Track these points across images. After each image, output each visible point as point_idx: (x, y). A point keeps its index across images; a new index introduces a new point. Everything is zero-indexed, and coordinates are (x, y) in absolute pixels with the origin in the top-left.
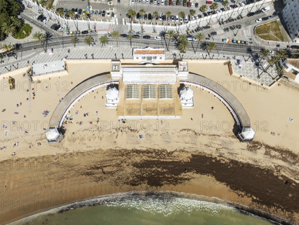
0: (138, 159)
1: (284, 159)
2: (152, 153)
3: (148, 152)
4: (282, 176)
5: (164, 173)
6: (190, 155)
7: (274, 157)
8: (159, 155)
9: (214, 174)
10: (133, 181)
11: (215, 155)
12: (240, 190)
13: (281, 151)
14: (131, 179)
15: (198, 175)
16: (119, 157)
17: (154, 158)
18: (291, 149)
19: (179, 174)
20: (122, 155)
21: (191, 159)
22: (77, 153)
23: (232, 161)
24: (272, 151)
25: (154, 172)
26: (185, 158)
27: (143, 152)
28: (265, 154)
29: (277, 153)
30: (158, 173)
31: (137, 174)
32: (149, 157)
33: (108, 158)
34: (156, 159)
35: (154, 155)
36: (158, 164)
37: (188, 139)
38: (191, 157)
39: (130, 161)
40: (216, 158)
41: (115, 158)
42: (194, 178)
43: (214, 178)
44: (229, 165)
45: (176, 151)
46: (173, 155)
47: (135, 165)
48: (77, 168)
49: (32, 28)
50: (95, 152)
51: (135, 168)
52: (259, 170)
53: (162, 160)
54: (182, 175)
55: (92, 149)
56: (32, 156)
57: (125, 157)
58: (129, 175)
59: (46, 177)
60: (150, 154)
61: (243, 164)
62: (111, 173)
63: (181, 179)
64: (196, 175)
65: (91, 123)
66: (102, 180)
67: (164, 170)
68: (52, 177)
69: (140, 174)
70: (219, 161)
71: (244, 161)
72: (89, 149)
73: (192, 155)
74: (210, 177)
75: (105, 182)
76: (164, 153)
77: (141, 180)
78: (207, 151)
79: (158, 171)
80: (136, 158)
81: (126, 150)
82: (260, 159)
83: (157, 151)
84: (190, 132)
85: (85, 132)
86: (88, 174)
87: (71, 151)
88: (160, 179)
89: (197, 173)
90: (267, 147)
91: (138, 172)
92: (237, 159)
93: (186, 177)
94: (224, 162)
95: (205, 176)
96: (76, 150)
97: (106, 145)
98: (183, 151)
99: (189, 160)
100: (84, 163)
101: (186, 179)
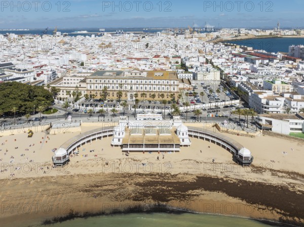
0: (141, 180)
1: (293, 178)
2: (155, 175)
3: (151, 175)
5: (170, 190)
6: (195, 177)
7: (282, 177)
8: (163, 177)
9: (224, 191)
10: (136, 197)
11: (220, 176)
13: (288, 173)
14: (133, 195)
15: (207, 192)
16: (121, 178)
18: (296, 171)
19: (187, 190)
20: (125, 177)
21: (196, 180)
22: (78, 175)
23: (240, 181)
24: (278, 173)
25: (158, 189)
26: (189, 179)
27: (146, 175)
28: (272, 175)
29: (284, 175)
30: (163, 190)
31: (140, 191)
32: (153, 178)
33: (110, 179)
34: (159, 180)
35: (157, 177)
36: (162, 183)
37: (190, 166)
38: (196, 178)
39: (132, 181)
40: (222, 179)
41: (117, 179)
42: (203, 194)
43: (225, 194)
44: (238, 184)
45: (180, 174)
46: (178, 176)
47: (137, 184)
48: (75, 186)
50: (96, 175)
51: (138, 187)
52: (271, 186)
53: (166, 181)
54: (190, 192)
55: (94, 172)
56: (30, 177)
57: (127, 178)
58: (130, 192)
59: (39, 193)
60: (153, 177)
61: (252, 183)
62: (112, 191)
63: (188, 195)
64: (204, 192)
65: (96, 156)
66: (101, 196)
67: (170, 188)
68: (46, 193)
69: (143, 191)
70: (227, 181)
71: (254, 181)
72: (90, 173)
73: (197, 177)
74: (220, 193)
75: (104, 198)
76: (167, 176)
77: (144, 196)
78: (212, 174)
79: (164, 189)
80: (139, 179)
81: (128, 174)
82: (267, 178)
83: (160, 174)
84: (192, 161)
85: (89, 161)
86: (86, 191)
87: (72, 173)
88: (166, 195)
89: (206, 190)
91: (141, 190)
92: (245, 179)
93: (194, 193)
94: (232, 182)
95: (215, 192)
96: (77, 173)
98: (187, 174)
99: (195, 181)
100: (82, 183)
101: (195, 195)
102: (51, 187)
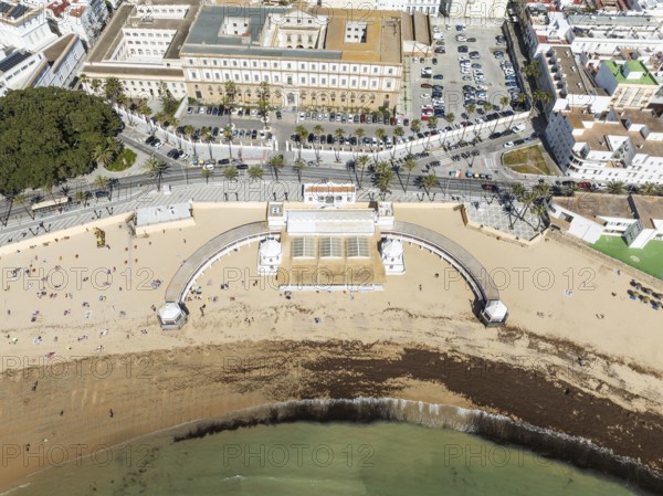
0: (312, 357)
1: (562, 355)
2: (336, 346)
3: (330, 344)
4: (560, 382)
5: (359, 378)
6: (401, 350)
7: (544, 351)
8: (348, 350)
9: (443, 380)
10: (305, 391)
11: (444, 349)
12: (490, 406)
13: (556, 342)
14: (301, 388)
15: (417, 382)
16: (281, 353)
17: (339, 354)
18: (572, 338)
19: (384, 380)
20: (286, 350)
21: (403, 356)
22: (209, 347)
23: (473, 359)
24: (541, 342)
25: (340, 377)
26: (393, 354)
27: (322, 345)
28: (529, 347)
29: (549, 346)
30: (348, 378)
31: (312, 380)
32: (332, 352)
33: (261, 355)
34: (343, 356)
35: (340, 349)
36: (348, 363)
37: (397, 324)
38: (404, 353)
39: (299, 359)
40: (445, 354)
41: (274, 354)
42: (409, 387)
43: (443, 387)
44: (469, 365)
45: (377, 342)
46: (373, 349)
47: (309, 366)
48: (207, 371)
49: (135, 155)
50: (240, 346)
51: (308, 371)
52: (521, 372)
53: (354, 358)
54: (389, 382)
55: (235, 340)
56: (131, 351)
57: (290, 353)
58: (297, 382)
59: (155, 386)
60: (333, 349)
61: (491, 363)
62: (266, 379)
63: (386, 388)
64: (412, 382)
65: (233, 299)
66: (251, 390)
67: (358, 374)
68: (164, 384)
69: (316, 380)
70: (452, 358)
71: (495, 360)
72: (229, 340)
73: (405, 349)
74: (437, 384)
75: (256, 393)
76: (357, 347)
77: (318, 390)
78: (430, 343)
79: (348, 375)
80: (310, 355)
81: (291, 342)
82: (521, 355)
83: (344, 343)
84: (401, 313)
85: (222, 313)
86: (227, 380)
87: (198, 344)
88: (351, 388)
89: (414, 378)
90: (532, 335)
91: (313, 377)
92: (481, 356)
93: (396, 385)
94: (460, 361)
95: (429, 383)
96: (207, 342)
97: (258, 334)
98: (389, 343)
99: (400, 357)
100: (218, 363)
101: (396, 388)
102: (171, 373)
